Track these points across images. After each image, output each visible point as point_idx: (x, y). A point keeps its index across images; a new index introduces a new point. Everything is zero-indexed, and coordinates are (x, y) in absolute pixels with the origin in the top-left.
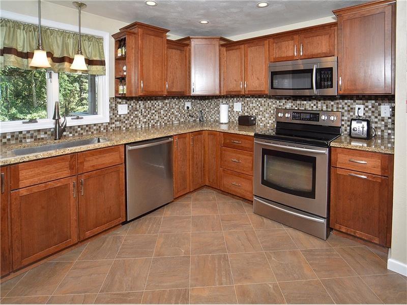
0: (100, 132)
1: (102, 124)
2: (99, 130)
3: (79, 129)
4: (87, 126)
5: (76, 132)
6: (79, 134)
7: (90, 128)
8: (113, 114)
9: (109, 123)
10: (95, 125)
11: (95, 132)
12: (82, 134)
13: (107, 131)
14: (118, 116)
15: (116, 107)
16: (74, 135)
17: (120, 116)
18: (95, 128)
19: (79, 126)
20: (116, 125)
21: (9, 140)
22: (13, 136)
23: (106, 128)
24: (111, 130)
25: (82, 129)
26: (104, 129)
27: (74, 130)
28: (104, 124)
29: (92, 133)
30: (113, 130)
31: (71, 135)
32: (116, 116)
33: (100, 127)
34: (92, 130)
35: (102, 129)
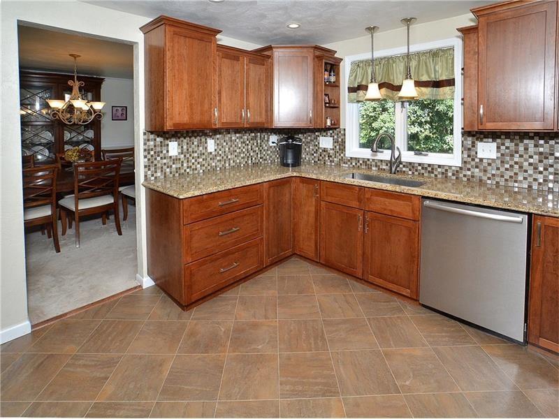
0: (446, 177)
1: (450, 167)
2: (445, 174)
3: (420, 168)
4: (429, 165)
5: (416, 171)
6: (419, 174)
7: (432, 169)
8: (469, 156)
9: (461, 168)
10: (439, 166)
11: (439, 176)
12: (423, 174)
13: (457, 178)
14: (477, 160)
15: (473, 146)
16: (413, 173)
17: (481, 160)
18: (439, 170)
19: (420, 164)
20: (473, 173)
21: (361, 164)
22: (363, 162)
23: (456, 173)
24: (465, 179)
25: (423, 168)
26: (453, 175)
27: (413, 167)
28: (453, 168)
29: (436, 176)
30: (468, 179)
31: (410, 173)
32: (473, 160)
33: (446, 170)
34: (436, 173)
35: (450, 174)
